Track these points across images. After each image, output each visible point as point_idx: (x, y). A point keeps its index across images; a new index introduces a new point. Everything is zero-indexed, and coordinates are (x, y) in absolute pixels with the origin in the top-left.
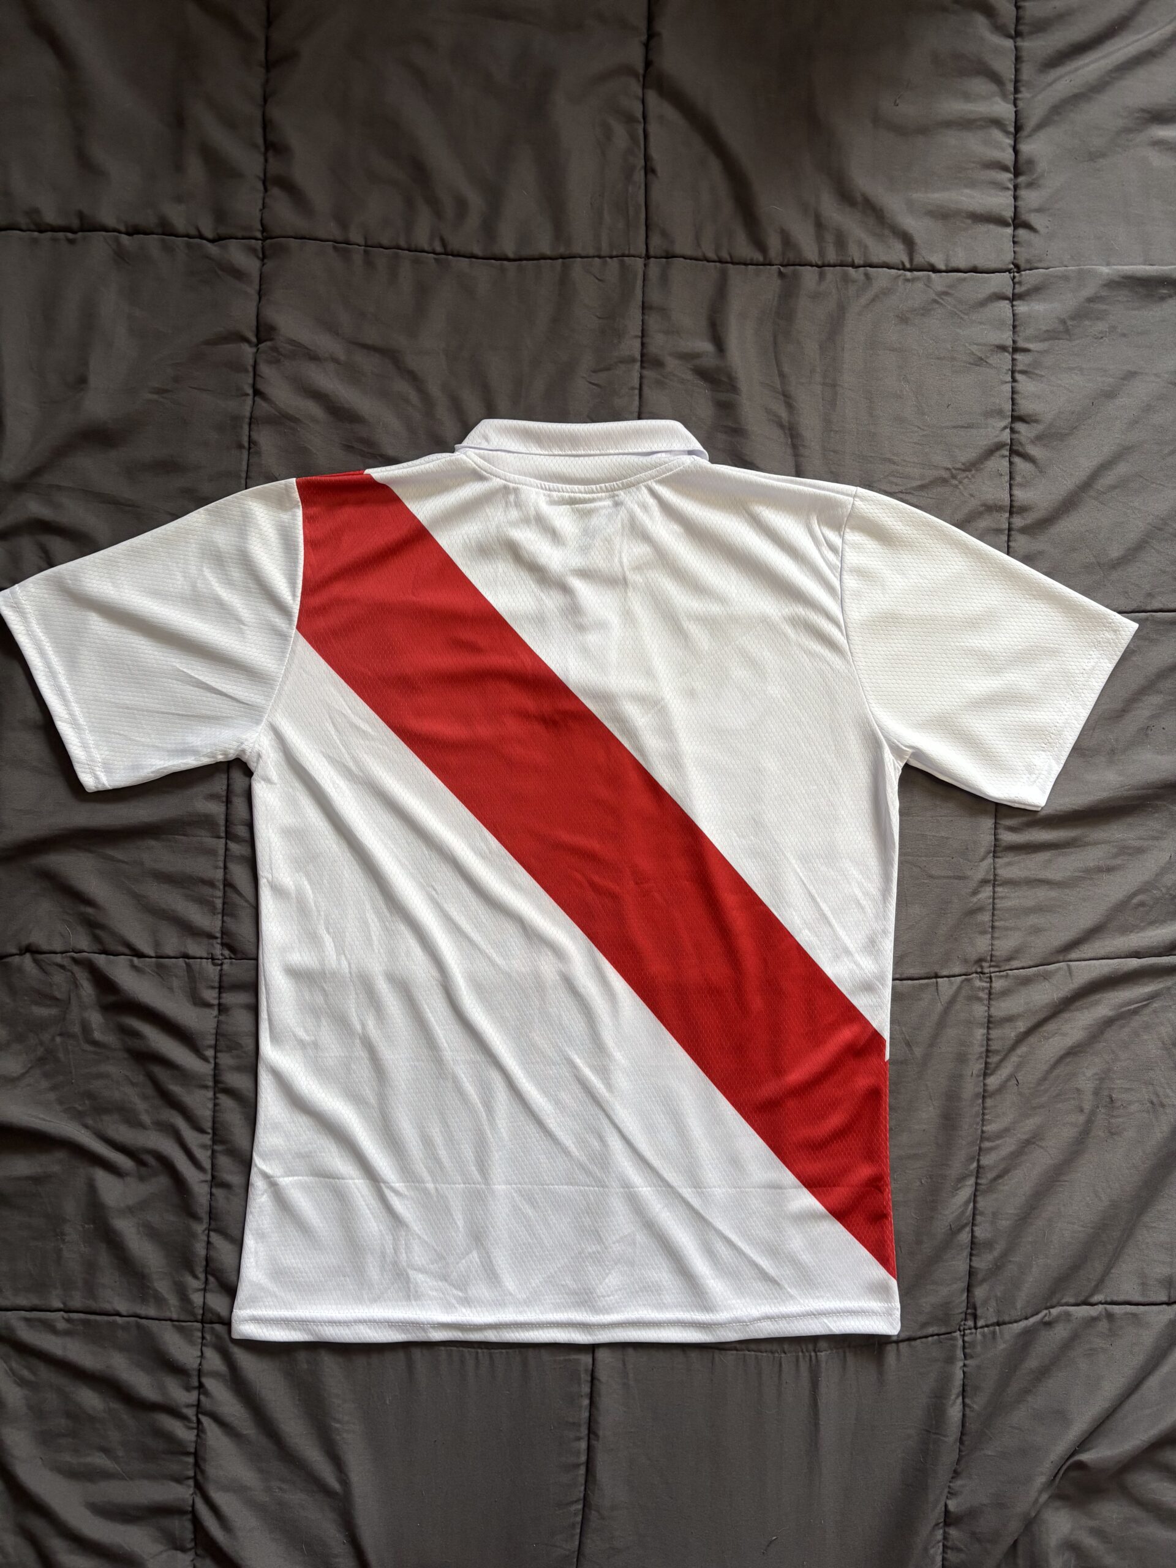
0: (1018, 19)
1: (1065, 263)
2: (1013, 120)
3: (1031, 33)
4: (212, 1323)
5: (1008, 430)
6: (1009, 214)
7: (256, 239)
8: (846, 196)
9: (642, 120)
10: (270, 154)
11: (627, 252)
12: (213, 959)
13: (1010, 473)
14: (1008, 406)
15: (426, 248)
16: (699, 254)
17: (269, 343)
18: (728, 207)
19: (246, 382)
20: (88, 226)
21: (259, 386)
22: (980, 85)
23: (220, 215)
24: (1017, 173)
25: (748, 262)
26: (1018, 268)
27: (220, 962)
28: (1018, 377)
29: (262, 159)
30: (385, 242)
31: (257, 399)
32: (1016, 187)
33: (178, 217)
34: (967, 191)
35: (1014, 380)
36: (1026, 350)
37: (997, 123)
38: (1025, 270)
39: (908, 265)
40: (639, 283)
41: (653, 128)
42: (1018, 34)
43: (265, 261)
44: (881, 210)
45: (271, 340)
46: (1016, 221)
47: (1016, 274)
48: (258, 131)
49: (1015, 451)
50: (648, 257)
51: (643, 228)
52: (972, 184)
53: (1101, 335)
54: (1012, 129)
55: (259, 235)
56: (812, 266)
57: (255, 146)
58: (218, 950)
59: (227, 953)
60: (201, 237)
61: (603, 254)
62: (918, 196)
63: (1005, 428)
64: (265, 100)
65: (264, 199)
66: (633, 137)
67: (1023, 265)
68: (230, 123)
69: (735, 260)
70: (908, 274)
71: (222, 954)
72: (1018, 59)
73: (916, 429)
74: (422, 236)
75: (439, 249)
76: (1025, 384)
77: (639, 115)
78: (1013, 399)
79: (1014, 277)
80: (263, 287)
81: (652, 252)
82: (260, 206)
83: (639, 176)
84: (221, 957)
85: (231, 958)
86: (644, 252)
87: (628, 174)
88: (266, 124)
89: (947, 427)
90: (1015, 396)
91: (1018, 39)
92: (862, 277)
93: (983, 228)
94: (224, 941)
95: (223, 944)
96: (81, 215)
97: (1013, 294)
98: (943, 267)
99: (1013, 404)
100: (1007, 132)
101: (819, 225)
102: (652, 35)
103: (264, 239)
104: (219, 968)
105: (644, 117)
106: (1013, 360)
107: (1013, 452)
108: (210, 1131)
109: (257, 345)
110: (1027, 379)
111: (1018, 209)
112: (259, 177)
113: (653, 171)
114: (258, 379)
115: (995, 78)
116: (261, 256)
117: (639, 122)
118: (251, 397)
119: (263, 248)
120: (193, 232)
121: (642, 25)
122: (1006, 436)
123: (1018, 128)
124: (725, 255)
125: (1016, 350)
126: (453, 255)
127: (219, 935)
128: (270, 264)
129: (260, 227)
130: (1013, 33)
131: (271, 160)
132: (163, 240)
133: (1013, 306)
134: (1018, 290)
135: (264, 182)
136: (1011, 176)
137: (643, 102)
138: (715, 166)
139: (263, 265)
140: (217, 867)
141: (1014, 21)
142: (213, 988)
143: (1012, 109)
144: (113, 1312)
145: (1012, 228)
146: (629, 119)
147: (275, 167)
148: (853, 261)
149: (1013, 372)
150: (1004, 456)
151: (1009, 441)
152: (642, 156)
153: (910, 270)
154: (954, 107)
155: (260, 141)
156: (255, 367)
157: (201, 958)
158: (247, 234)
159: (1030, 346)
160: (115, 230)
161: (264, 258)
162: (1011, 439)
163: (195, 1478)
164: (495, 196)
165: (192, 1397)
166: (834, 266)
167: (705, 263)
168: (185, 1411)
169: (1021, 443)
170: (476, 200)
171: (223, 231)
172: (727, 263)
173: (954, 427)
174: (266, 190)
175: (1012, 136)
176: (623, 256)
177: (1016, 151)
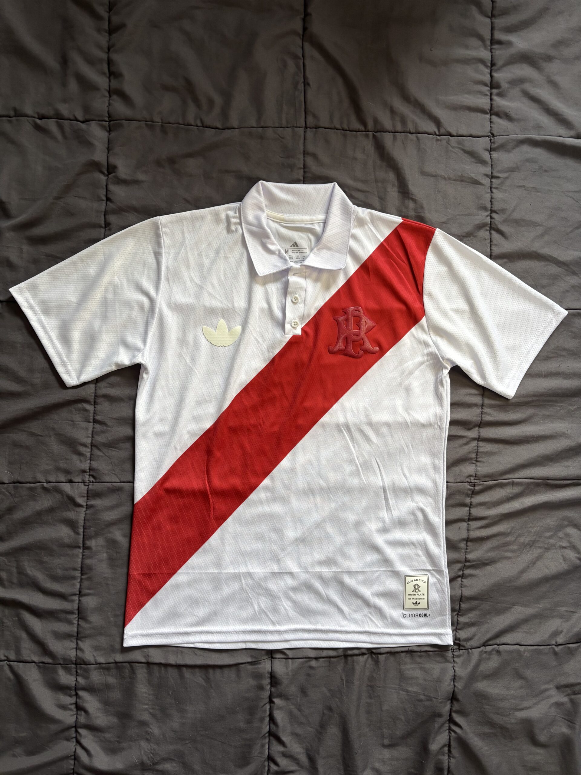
0: (493, 8)
1: (517, 133)
2: (490, 59)
3: (499, 15)
4: (81, 664)
5: (489, 217)
6: (488, 107)
7: (106, 121)
8: (406, 98)
9: (302, 58)
10: (112, 77)
11: (295, 125)
12: (84, 483)
13: (490, 238)
14: (489, 205)
15: (193, 124)
16: (332, 126)
17: (113, 174)
18: (346, 103)
19: (102, 193)
20: (18, 114)
21: (109, 196)
22: (474, 42)
23: (86, 109)
24: (492, 87)
25: (357, 130)
26: (493, 135)
27: (87, 484)
28: (494, 190)
29: (108, 80)
30: (172, 121)
31: (108, 203)
32: (491, 94)
33: (64, 109)
34: (467, 96)
35: (492, 192)
36: (498, 177)
37: (482, 61)
38: (496, 136)
39: (437, 133)
40: (302, 141)
41: (307, 62)
42: (493, 16)
43: (111, 132)
44: (423, 105)
45: (114, 172)
46: (492, 112)
47: (492, 138)
48: (105, 66)
49: (493, 228)
50: (306, 127)
51: (304, 113)
52: (469, 92)
53: (534, 170)
54: (489, 65)
55: (107, 119)
56: (389, 132)
57: (104, 74)
58: (87, 478)
59: (92, 479)
60: (77, 120)
61: (283, 126)
62: (442, 98)
63: (487, 216)
64: (109, 49)
65: (109, 101)
66: (298, 66)
67: (495, 134)
68: (91, 61)
69: (351, 129)
70: (438, 137)
71: (89, 480)
72: (492, 29)
73: (444, 216)
74: (191, 117)
75: (199, 124)
76: (497, 194)
77: (301, 56)
78: (491, 202)
79: (491, 140)
80: (110, 145)
81: (308, 125)
82: (107, 104)
83: (301, 87)
84: (88, 482)
85: (93, 482)
86: (304, 125)
87: (295, 85)
88: (110, 62)
89: (459, 215)
90: (492, 200)
91: (493, 18)
92: (415, 138)
93: (474, 115)
94: (91, 473)
95: (89, 475)
96: (15, 110)
97: (491, 148)
98: (455, 134)
99: (491, 204)
100: (486, 66)
101: (393, 111)
102: (307, 15)
103: (110, 121)
104: (87, 487)
105: (303, 56)
106: (491, 182)
107: (491, 228)
108: (80, 569)
109: (108, 176)
110: (498, 192)
111: (493, 106)
112: (106, 90)
113: (309, 84)
114: (108, 192)
115: (481, 38)
116: (108, 130)
117: (300, 59)
118: (105, 202)
119: (109, 126)
120: (72, 118)
121: (302, 10)
122: (488, 220)
123: (493, 64)
124: (346, 127)
125: (492, 177)
126: (206, 127)
127: (88, 471)
128: (113, 134)
129: (107, 115)
130: (490, 15)
131: (112, 81)
132: (57, 122)
133: (490, 154)
134: (494, 146)
135: (109, 92)
136: (489, 88)
137: (303, 48)
138: (340, 82)
139: (110, 134)
140: (88, 437)
141: (491, 8)
142: (84, 497)
143: (490, 54)
144: (31, 661)
145: (489, 115)
146: (295, 57)
147: (115, 84)
148: (410, 131)
149: (491, 188)
150: (487, 230)
151: (489, 222)
152: (302, 76)
153: (439, 136)
154: (461, 52)
155: (106, 71)
156: (107, 186)
157: (78, 482)
158: (101, 119)
159: (500, 175)
160: (32, 117)
161: (110, 131)
162: (491, 222)
163: (76, 737)
164: (227, 97)
165: (73, 700)
166: (401, 133)
167: (335, 130)
168: (70, 706)
169: (495, 224)
170: (218, 100)
171: (88, 117)
172: (346, 130)
173: (463, 215)
174: (110, 96)
175: (489, 68)
176: (293, 127)
177: (492, 76)
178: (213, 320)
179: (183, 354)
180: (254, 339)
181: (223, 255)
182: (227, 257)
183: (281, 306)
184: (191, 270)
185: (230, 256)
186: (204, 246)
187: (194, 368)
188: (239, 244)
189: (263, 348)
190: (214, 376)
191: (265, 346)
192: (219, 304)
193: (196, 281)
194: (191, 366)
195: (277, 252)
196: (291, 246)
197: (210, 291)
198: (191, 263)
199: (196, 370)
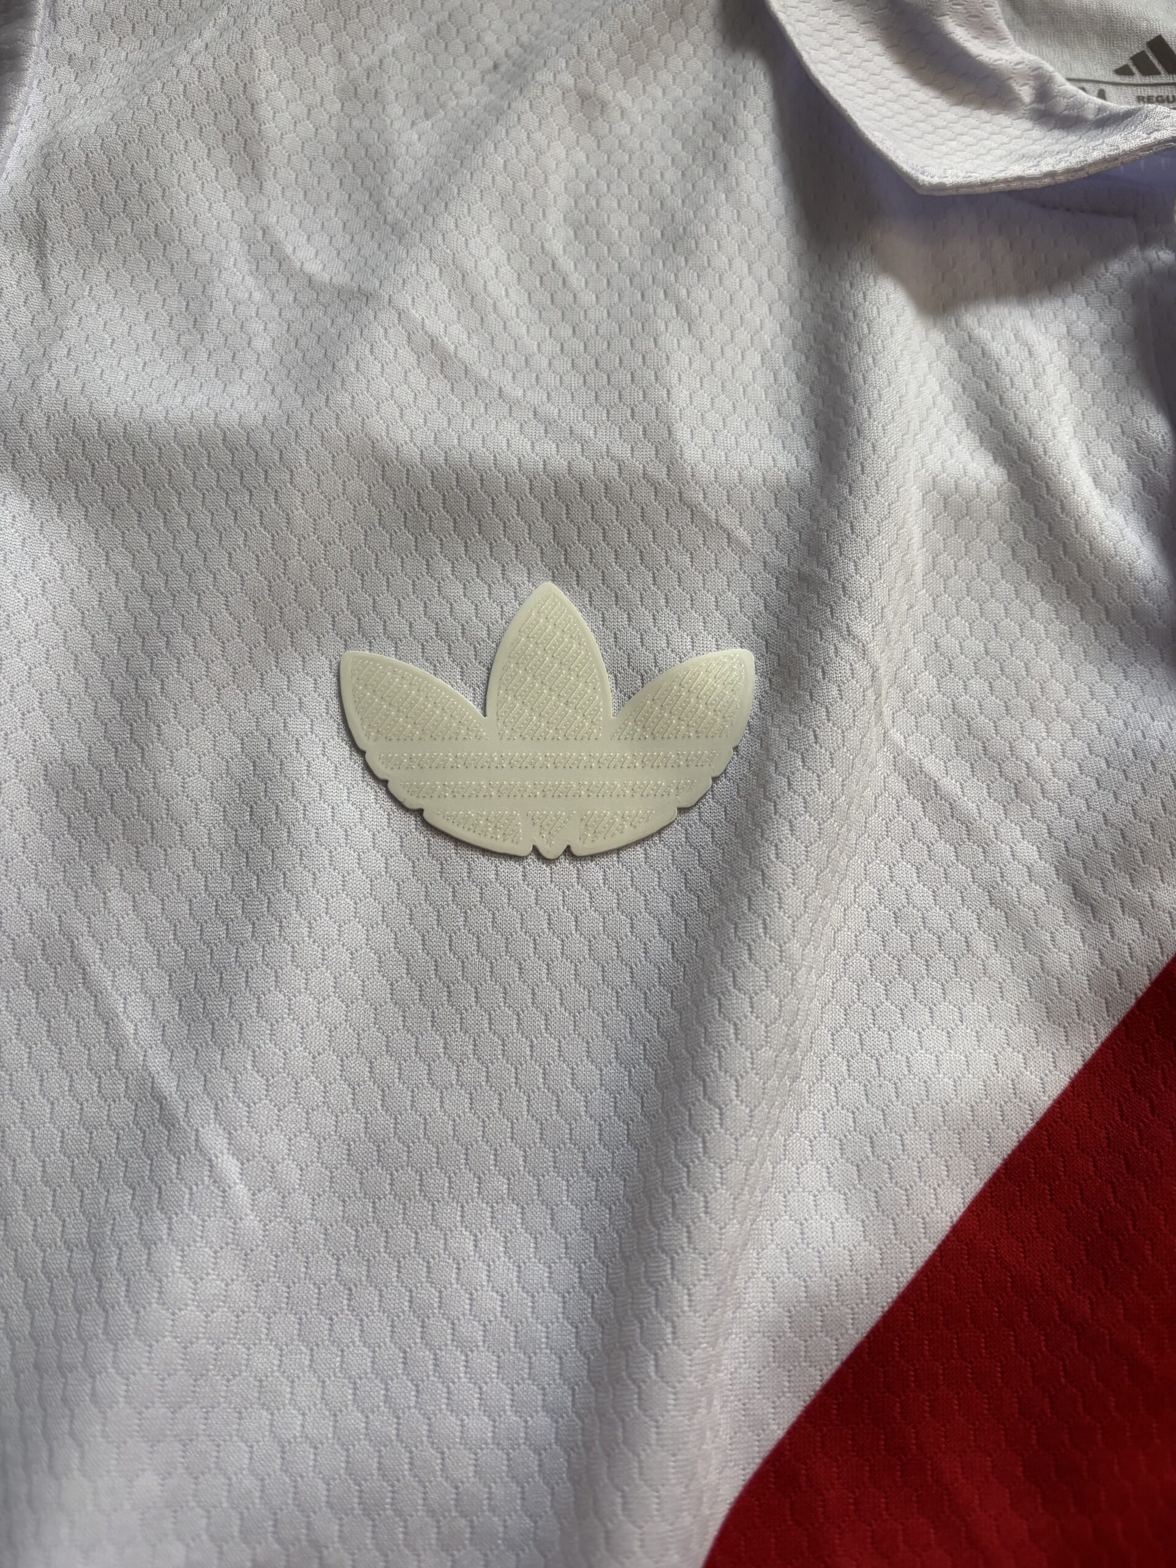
178: (455, 590)
179: (89, 949)
180: (897, 785)
181: (568, 80)
182: (604, 106)
183: (1129, 480)
184: (271, 186)
185: (624, 98)
186: (398, 38)
187: (202, 1108)
188: (697, 34)
189: (1017, 875)
190: (450, 1214)
191: (1028, 851)
192: (523, 444)
193: (313, 267)
194: (167, 1084)
195: (1026, 93)
196: (1123, 71)
197: (435, 326)
198: (271, 129)
199: (214, 1139)
